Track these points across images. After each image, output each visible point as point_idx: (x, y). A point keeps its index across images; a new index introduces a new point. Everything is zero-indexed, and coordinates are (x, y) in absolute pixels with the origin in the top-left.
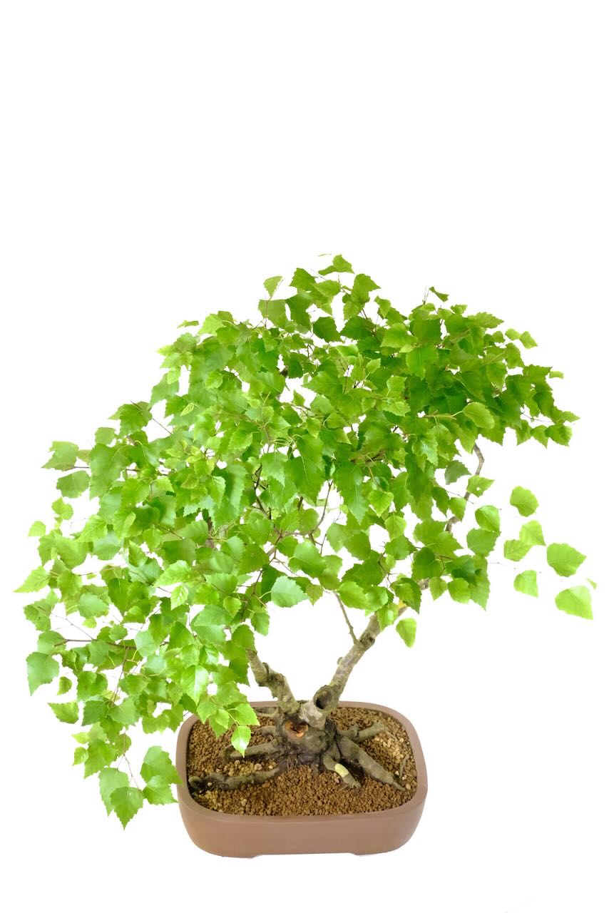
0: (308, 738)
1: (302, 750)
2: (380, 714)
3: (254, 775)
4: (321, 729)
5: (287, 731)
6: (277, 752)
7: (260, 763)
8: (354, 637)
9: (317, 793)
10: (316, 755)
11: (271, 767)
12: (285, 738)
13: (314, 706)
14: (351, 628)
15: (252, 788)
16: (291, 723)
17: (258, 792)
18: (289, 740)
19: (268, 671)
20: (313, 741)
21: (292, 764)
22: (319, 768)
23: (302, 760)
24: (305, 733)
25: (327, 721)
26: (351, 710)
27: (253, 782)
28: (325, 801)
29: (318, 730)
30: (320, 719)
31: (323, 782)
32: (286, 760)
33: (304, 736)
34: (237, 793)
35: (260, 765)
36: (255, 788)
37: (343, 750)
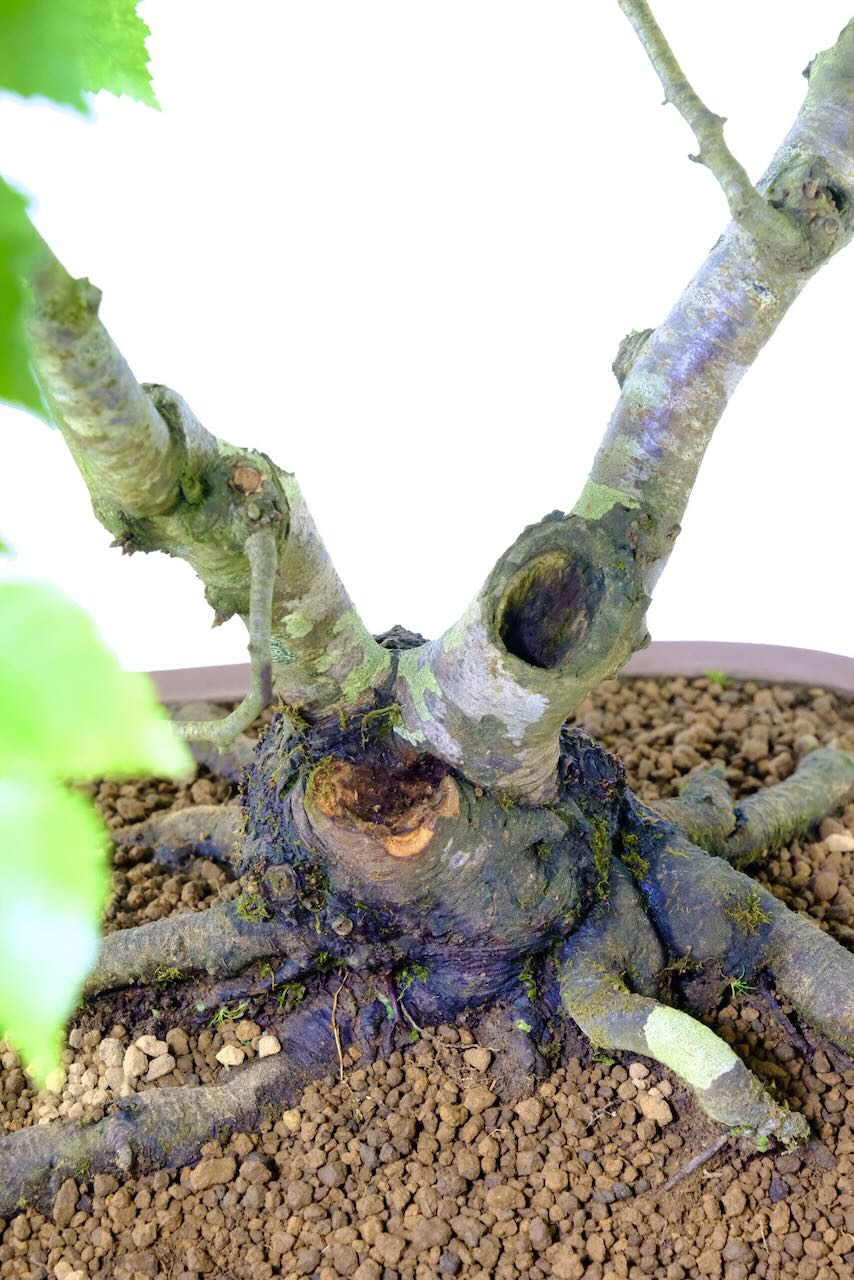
0: (463, 859)
1: (427, 936)
2: (823, 702)
3: (129, 1113)
4: (536, 797)
5: (323, 826)
6: (266, 959)
7: (160, 1032)
8: (734, 173)
9: (542, 1198)
10: (514, 960)
11: (229, 1056)
12: (311, 875)
13: (495, 653)
14: (709, 124)
15: (117, 1200)
16: (347, 771)
17: (164, 1218)
18: (339, 881)
19: (176, 432)
20: (489, 876)
21: (362, 1027)
22: (534, 1039)
23: (426, 1001)
24: (443, 829)
25: (568, 744)
26: (651, 689)
27: (123, 1160)
28: (596, 1249)
29: (522, 804)
30: (533, 736)
31: (571, 1127)
32: (319, 1004)
33: (432, 845)
34: (31, 1235)
35: (159, 1048)
36: (143, 1199)
37: (678, 918)
